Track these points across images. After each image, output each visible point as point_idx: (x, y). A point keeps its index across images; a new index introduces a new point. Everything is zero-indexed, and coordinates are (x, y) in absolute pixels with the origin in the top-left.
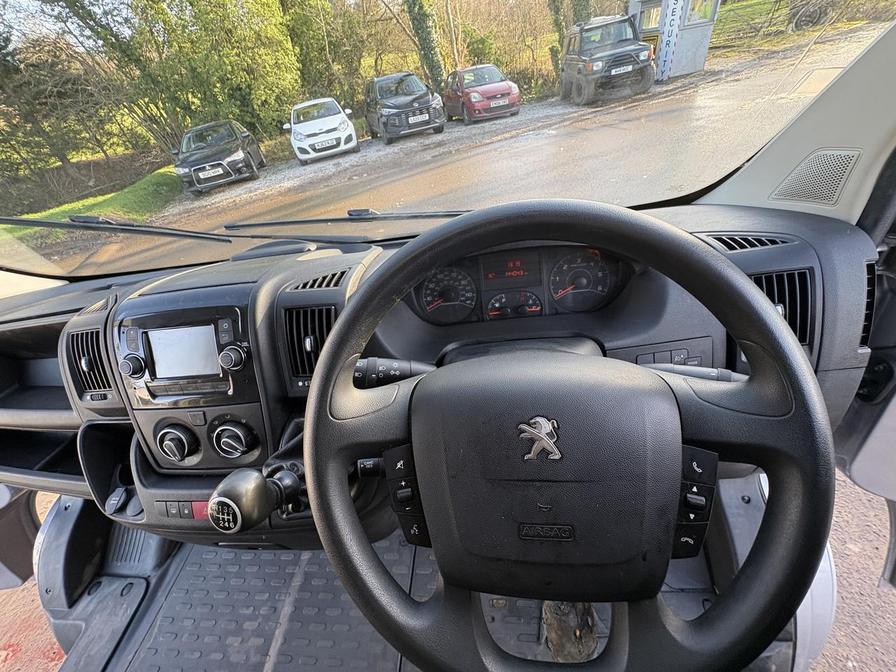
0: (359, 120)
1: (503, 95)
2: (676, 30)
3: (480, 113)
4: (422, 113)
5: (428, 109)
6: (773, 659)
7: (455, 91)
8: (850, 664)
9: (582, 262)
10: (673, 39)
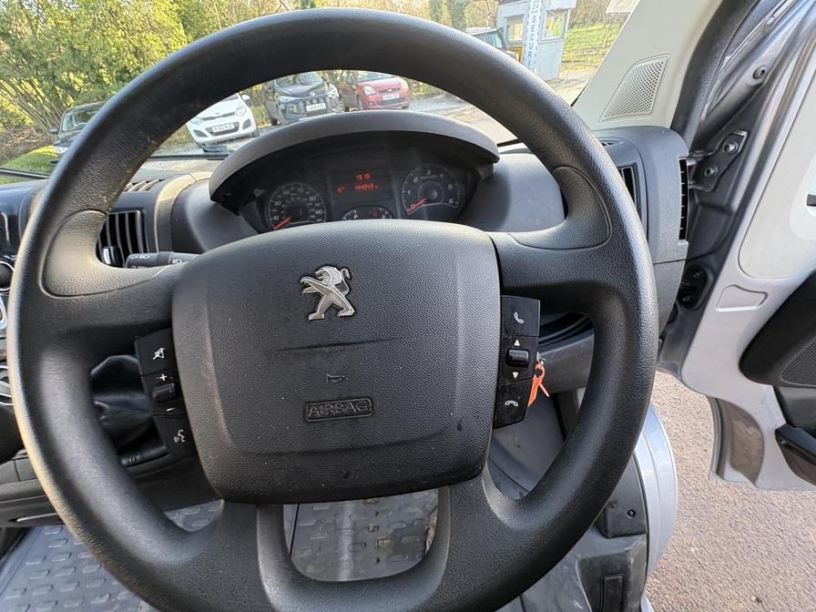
0: (259, 108)
1: (394, 90)
2: (536, 44)
3: (374, 105)
4: (319, 102)
5: (324, 99)
6: (631, 553)
7: (350, 84)
8: (693, 550)
9: (432, 174)
10: (534, 51)
